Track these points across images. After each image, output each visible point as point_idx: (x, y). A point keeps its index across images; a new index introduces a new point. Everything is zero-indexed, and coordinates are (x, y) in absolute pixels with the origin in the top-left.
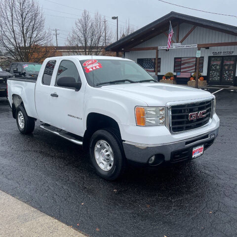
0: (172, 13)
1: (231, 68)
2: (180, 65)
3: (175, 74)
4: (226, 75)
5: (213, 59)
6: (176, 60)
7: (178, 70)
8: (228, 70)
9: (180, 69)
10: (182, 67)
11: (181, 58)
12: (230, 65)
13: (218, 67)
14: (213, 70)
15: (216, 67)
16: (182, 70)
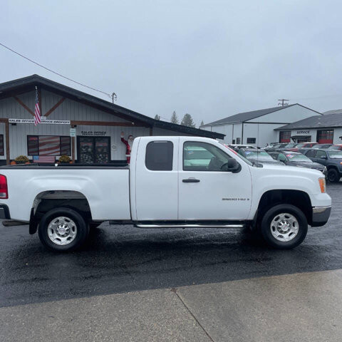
0: (35, 76)
1: (105, 151)
2: (38, 145)
3: (30, 158)
4: (100, 159)
5: (83, 139)
6: (30, 139)
7: (35, 152)
8: (102, 153)
9: (38, 151)
10: (40, 148)
11: (38, 136)
12: (104, 147)
13: (90, 150)
14: (85, 153)
15: (87, 150)
16: (40, 153)
